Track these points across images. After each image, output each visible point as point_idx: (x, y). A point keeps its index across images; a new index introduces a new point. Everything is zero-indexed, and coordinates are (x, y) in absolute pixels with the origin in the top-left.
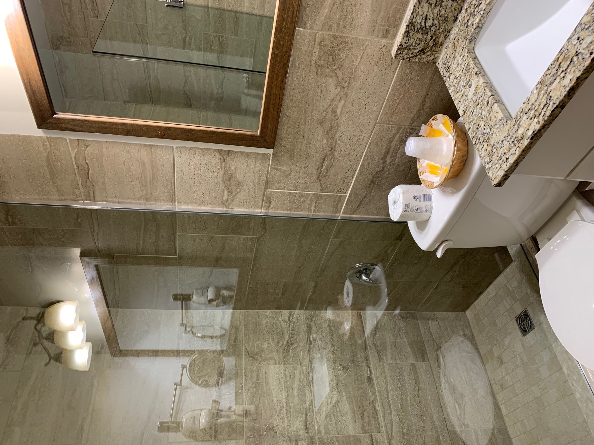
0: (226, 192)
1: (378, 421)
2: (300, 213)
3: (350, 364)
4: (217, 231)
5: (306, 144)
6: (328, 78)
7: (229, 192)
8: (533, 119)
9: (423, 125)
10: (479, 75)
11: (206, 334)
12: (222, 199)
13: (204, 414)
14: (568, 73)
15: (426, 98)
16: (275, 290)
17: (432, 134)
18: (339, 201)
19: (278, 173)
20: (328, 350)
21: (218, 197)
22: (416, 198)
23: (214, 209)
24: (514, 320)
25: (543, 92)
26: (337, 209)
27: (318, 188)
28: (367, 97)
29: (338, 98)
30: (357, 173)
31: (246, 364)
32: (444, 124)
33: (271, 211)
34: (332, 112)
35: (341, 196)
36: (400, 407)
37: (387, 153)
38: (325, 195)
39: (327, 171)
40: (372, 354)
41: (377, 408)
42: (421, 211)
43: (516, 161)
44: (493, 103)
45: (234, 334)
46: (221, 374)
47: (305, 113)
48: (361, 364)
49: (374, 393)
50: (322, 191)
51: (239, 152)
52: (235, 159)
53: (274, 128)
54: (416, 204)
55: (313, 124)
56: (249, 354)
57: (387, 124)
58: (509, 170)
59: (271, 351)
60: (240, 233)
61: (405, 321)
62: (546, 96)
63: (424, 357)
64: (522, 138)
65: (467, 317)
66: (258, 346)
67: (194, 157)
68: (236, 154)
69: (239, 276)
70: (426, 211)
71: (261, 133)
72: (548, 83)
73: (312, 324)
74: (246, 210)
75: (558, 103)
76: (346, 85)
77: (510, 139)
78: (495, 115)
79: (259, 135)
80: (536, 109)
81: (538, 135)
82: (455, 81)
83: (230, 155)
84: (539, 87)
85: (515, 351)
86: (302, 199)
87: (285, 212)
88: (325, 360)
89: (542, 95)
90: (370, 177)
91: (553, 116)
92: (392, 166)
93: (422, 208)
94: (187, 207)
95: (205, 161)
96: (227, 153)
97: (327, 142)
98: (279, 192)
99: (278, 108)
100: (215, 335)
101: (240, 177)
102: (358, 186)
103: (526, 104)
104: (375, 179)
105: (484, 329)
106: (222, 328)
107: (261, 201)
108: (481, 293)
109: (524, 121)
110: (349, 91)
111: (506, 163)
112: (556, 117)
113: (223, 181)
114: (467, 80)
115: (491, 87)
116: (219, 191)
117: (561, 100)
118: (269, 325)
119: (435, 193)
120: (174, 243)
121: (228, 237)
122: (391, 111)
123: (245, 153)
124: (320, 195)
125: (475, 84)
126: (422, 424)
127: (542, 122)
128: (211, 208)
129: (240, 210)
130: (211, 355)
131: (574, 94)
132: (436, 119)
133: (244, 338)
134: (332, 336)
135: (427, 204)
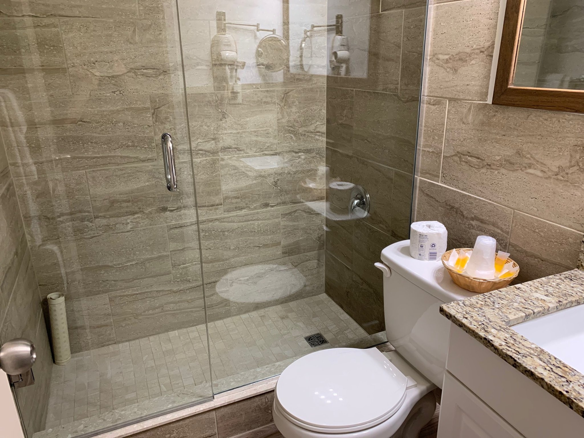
0: (447, 57)
1: (233, 211)
2: (422, 136)
3: (279, 188)
4: (406, 52)
5: (496, 139)
6: (569, 158)
7: (447, 60)
8: (505, 341)
9: (509, 254)
10: (558, 304)
11: (304, 50)
12: (439, 54)
13: (233, 54)
14: (549, 372)
15: (539, 259)
16: (346, 116)
17: (498, 262)
18: (433, 175)
19: (465, 111)
20: (291, 168)
21: (442, 49)
22: (433, 246)
23: (429, 46)
24: (318, 332)
25: (532, 352)
26: (424, 173)
27: (448, 154)
28: (544, 199)
29: (546, 170)
30: (462, 192)
31: (277, 91)
32: (508, 273)
33: (425, 105)
34: (530, 164)
35: (438, 177)
36: (245, 230)
37: (482, 221)
38: (440, 161)
39: (466, 162)
40: (288, 208)
41: (244, 210)
42: (419, 250)
43: (464, 325)
44: (526, 312)
45: (304, 78)
46: (268, 67)
47: (530, 135)
48: (279, 198)
49: (255, 208)
50: (445, 157)
51: (491, 67)
52: (483, 63)
53: (516, 103)
54: (427, 245)
55: (518, 144)
56: (286, 93)
57: (513, 221)
58: (455, 319)
59: (289, 115)
60: (403, 76)
61: (316, 239)
62: (528, 354)
63: (286, 253)
64: (486, 331)
65: (321, 294)
66: (293, 102)
67: (487, 18)
68: (488, 65)
69: (359, 79)
70: (420, 255)
71: (510, 89)
72: (541, 357)
73: (314, 154)
74: (427, 80)
75: (519, 361)
76: (560, 177)
77: (486, 323)
78: (513, 313)
79: (509, 87)
80: (515, 344)
81: (489, 344)
82: (554, 284)
83: (488, 57)
84: (537, 350)
85: (292, 329)
86: (436, 138)
87: (424, 121)
88: (282, 166)
89: (529, 351)
90: (457, 205)
91: (506, 357)
92: (468, 227)
93: (423, 250)
94: (432, 17)
95: (482, 32)
96: (490, 54)
97: (498, 161)
98: (445, 113)
99: (537, 106)
100: (304, 58)
101: (463, 70)
102: (447, 194)
103: (521, 338)
104: (455, 210)
105: (310, 307)
106: (310, 66)
107: (436, 95)
108: (342, 307)
109: (503, 335)
110: (552, 180)
111: (462, 316)
112: (505, 360)
113: (459, 53)
114: (553, 294)
115: (543, 313)
116: (449, 50)
117: (522, 364)
118: (313, 113)
119: (438, 263)
120: (394, 8)
121: (400, 63)
122: (526, 225)
123: (489, 74)
124: (440, 156)
125: (549, 300)
126: (232, 248)
127: (500, 348)
128: (430, 42)
129: (427, 74)
130: (285, 56)
131: (527, 376)
132: (514, 265)
133: (301, 88)
134: (303, 172)
135: (427, 256)
